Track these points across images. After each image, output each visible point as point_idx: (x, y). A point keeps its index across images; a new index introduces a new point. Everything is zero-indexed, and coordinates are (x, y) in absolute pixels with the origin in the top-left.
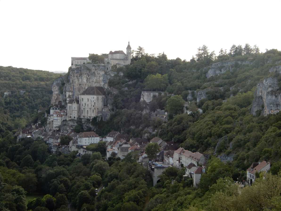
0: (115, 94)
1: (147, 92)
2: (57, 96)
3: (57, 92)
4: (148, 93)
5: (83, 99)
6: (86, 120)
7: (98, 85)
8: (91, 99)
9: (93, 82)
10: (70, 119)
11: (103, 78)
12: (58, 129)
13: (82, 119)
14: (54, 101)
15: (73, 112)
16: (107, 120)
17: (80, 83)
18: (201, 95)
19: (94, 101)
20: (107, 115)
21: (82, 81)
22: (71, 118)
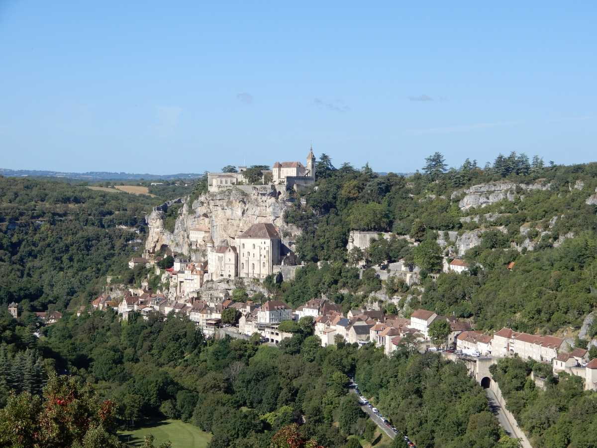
0: (297, 236)
1: (360, 233)
2: (157, 236)
3: (158, 230)
4: (362, 235)
5: (243, 244)
6: (251, 280)
7: (263, 220)
8: (259, 245)
9: (254, 215)
10: (221, 278)
11: (274, 209)
12: (195, 295)
13: (244, 278)
14: (153, 245)
15: (227, 266)
16: (290, 280)
17: (227, 217)
18: (469, 239)
19: (265, 249)
20: (290, 270)
21: (232, 213)
22: (223, 277)
